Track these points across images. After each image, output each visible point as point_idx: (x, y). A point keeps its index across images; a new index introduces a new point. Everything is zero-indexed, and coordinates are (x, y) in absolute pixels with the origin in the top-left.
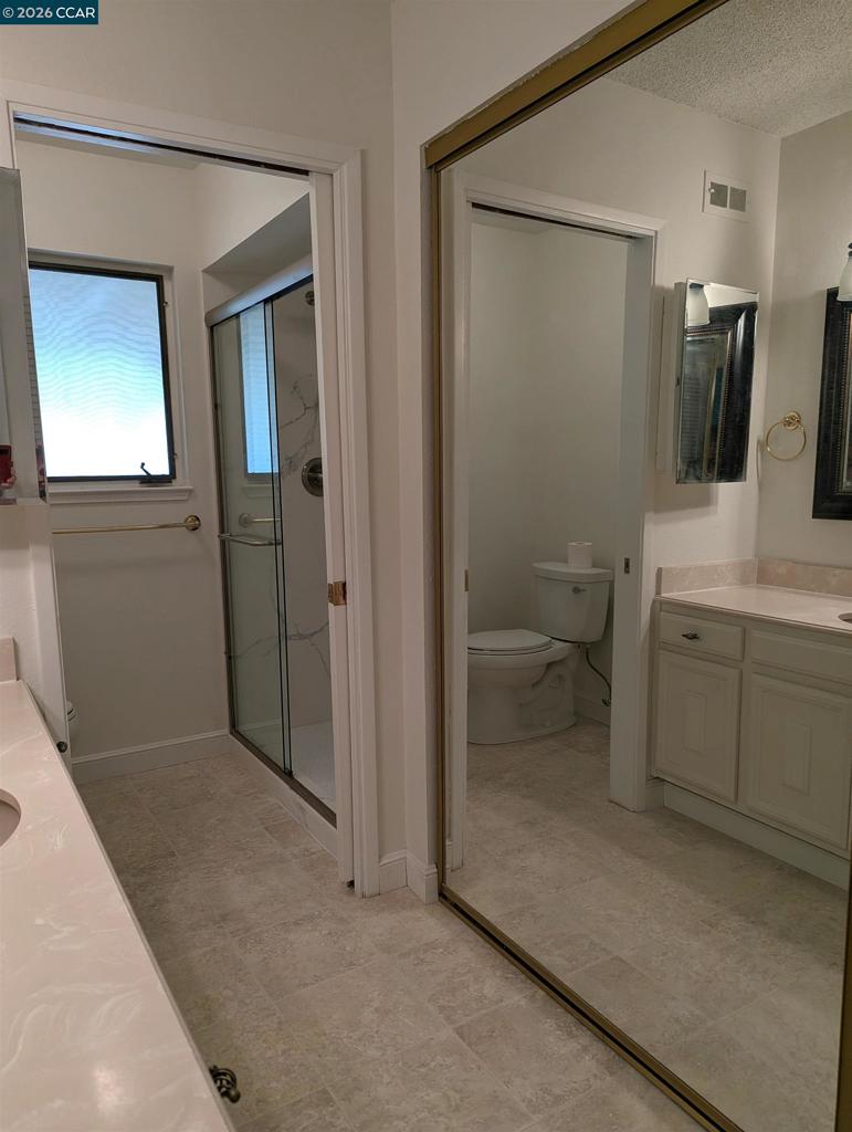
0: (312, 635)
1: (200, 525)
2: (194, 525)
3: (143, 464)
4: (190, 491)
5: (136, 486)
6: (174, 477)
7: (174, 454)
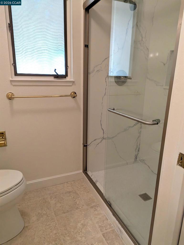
0: (113, 137)
1: (76, 96)
2: (74, 95)
3: (55, 70)
4: (73, 82)
5: (52, 79)
6: (67, 76)
7: (67, 66)
